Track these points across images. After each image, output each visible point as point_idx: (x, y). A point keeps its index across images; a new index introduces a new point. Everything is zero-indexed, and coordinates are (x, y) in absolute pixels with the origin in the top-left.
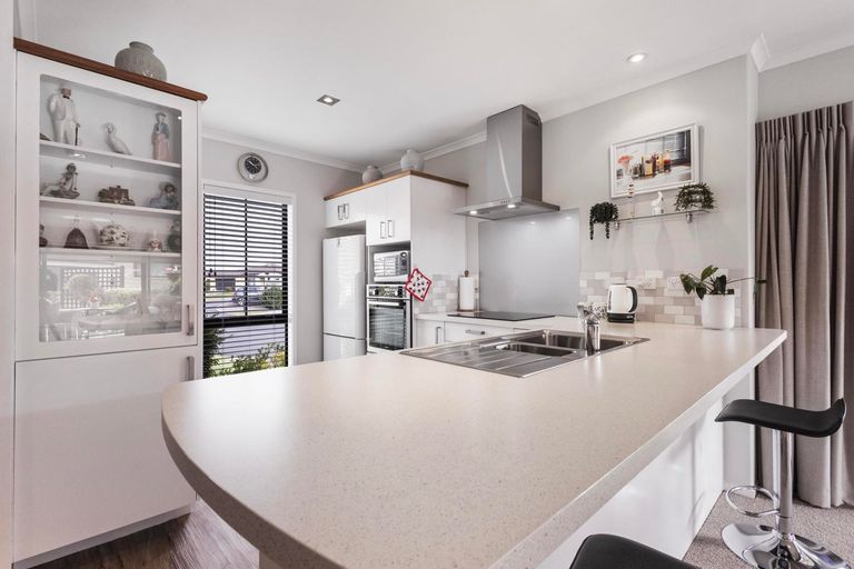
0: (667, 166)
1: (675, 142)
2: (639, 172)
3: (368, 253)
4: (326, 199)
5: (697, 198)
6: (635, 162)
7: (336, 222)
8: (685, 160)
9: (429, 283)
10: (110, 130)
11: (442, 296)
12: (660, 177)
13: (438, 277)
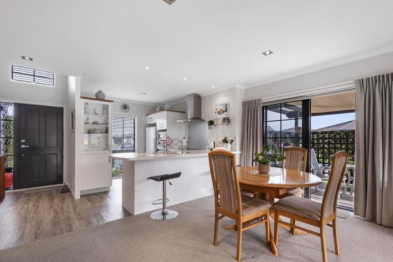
0: (224, 112)
1: (225, 106)
2: (219, 113)
3: (157, 132)
4: (147, 115)
5: (227, 120)
6: (218, 110)
7: (149, 123)
8: (226, 111)
9: (172, 141)
10: (95, 110)
11: (176, 144)
12: (222, 114)
13: (175, 139)
